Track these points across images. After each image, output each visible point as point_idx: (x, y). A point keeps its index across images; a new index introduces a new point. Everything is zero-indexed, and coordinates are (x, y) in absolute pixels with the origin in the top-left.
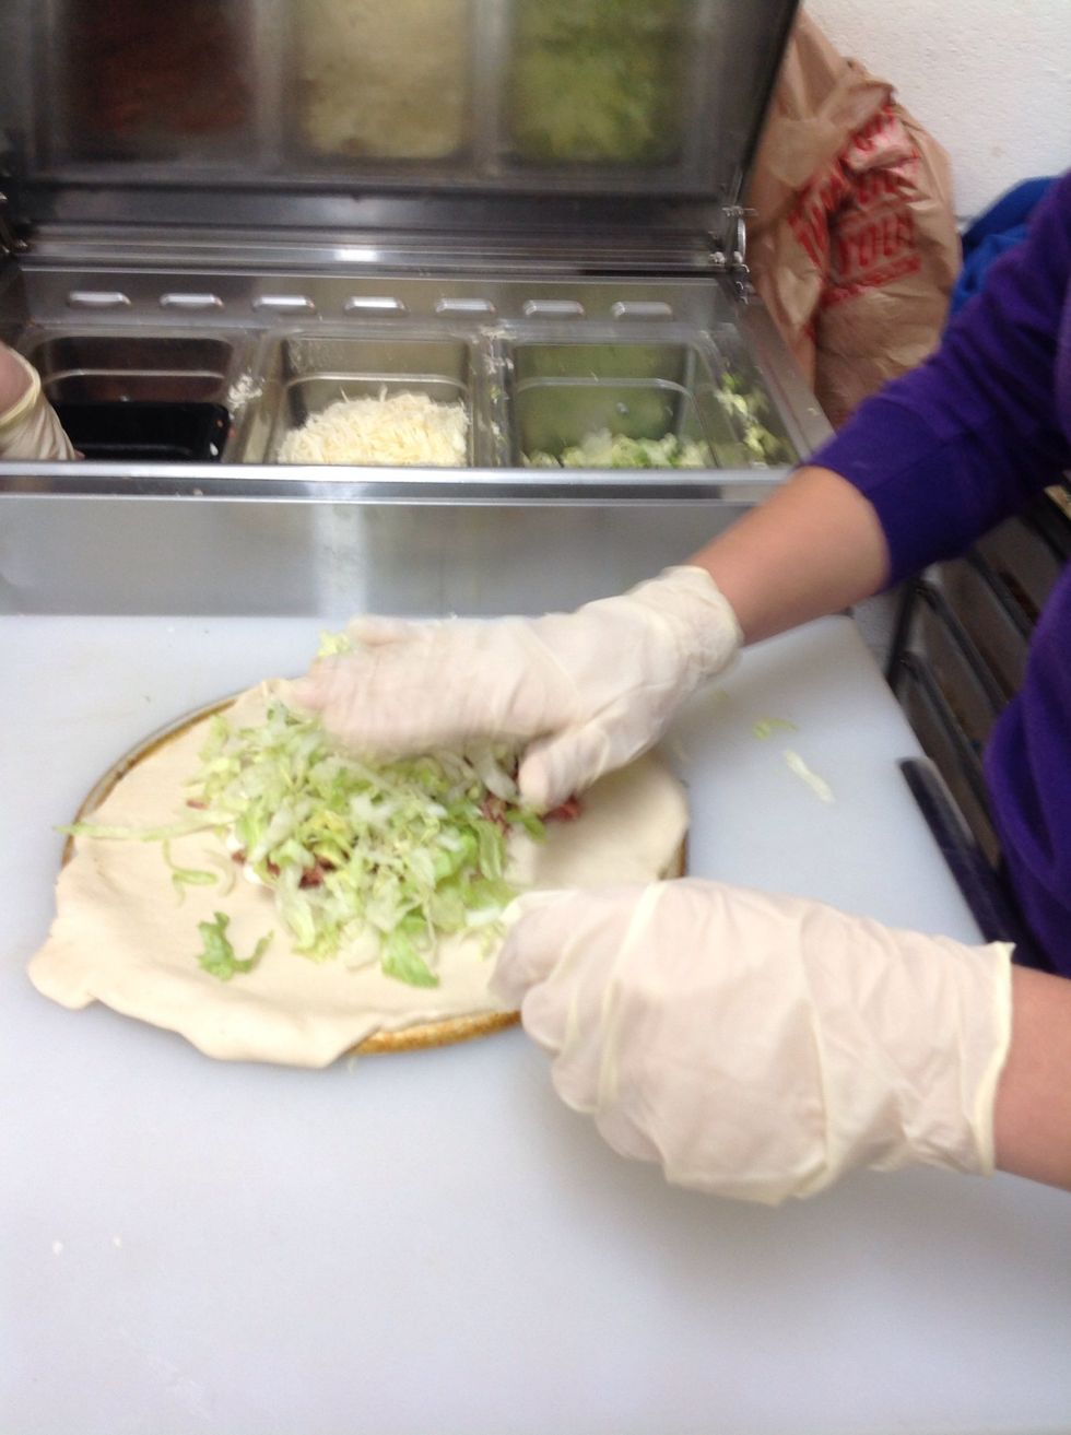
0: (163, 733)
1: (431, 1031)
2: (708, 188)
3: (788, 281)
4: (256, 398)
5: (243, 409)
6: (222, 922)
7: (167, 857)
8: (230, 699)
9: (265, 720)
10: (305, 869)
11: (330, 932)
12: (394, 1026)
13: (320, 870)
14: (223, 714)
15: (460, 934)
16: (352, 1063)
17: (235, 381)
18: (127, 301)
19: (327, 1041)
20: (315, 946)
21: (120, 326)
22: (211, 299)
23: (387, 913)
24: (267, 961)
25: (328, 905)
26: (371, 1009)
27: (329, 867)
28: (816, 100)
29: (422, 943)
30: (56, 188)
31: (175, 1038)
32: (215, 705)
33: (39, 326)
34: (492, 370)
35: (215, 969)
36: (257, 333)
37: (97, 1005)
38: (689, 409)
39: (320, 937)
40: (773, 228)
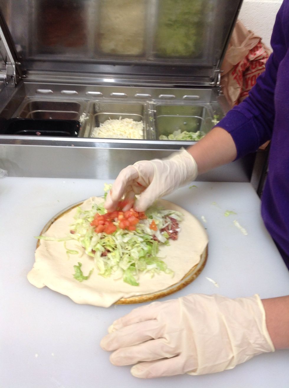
0: (64, 211)
1: (137, 299)
2: (210, 64)
3: (231, 90)
4: (87, 119)
5: (84, 122)
6: (80, 265)
7: (65, 246)
8: (82, 202)
9: (91, 209)
10: (103, 252)
11: (109, 269)
12: (127, 297)
13: (106, 252)
14: (79, 206)
15: (145, 272)
16: (115, 306)
17: (82, 114)
18: (52, 92)
19: (109, 300)
20: (105, 273)
21: (50, 98)
22: (75, 92)
23: (125, 265)
24: (92, 277)
25: (108, 262)
26: (121, 292)
27: (109, 251)
28: (241, 42)
29: (134, 274)
30: (34, 61)
31: (67, 297)
32: (78, 204)
33: (29, 98)
34: (150, 112)
35: (78, 278)
36: (87, 101)
37: (46, 287)
38: (203, 124)
39: (106, 271)
40: (228, 75)
